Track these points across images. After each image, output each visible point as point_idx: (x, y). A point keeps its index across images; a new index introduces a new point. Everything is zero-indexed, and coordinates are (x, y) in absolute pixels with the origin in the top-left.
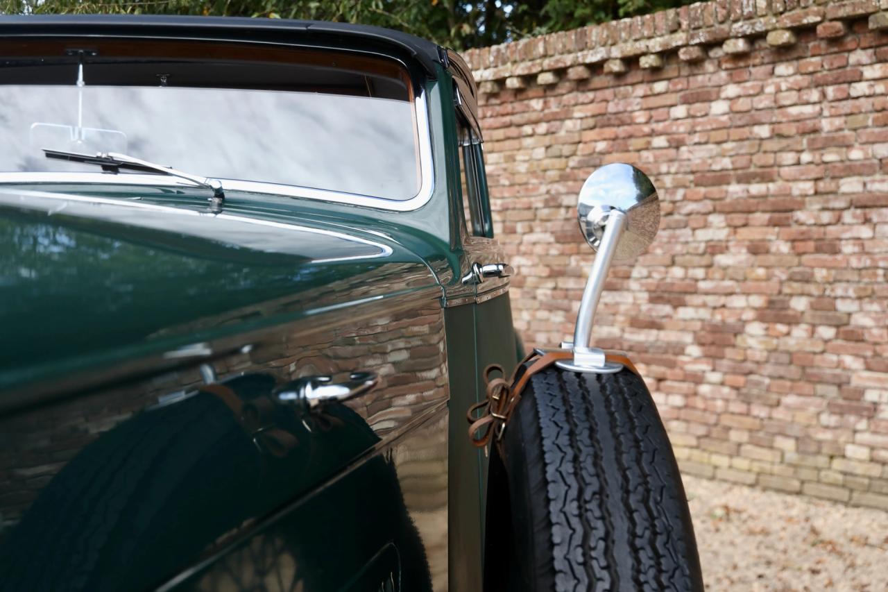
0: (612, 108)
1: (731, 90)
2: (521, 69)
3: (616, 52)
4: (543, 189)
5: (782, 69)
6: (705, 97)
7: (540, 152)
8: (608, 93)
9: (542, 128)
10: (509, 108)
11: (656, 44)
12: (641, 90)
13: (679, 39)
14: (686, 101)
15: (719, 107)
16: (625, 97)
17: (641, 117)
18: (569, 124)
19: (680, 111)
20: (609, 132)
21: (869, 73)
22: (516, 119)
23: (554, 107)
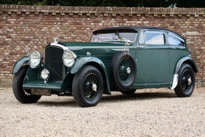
0: (77, 21)
1: (103, 22)
2: (57, 12)
3: (81, 12)
4: (59, 35)
5: (112, 19)
6: (98, 22)
7: (58, 28)
8: (77, 19)
9: (59, 23)
10: (50, 18)
11: (91, 12)
12: (84, 19)
13: (95, 12)
14: (94, 22)
15: (100, 24)
16: (80, 20)
17: (84, 24)
18: (66, 23)
19: (93, 24)
20: (76, 26)
21: (127, 22)
22: (52, 21)
23: (63, 19)
